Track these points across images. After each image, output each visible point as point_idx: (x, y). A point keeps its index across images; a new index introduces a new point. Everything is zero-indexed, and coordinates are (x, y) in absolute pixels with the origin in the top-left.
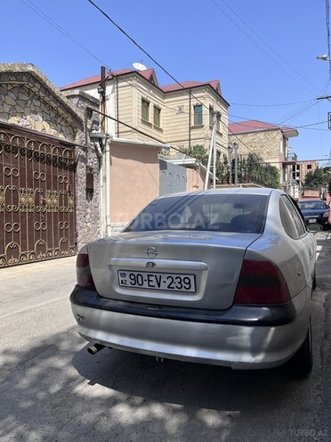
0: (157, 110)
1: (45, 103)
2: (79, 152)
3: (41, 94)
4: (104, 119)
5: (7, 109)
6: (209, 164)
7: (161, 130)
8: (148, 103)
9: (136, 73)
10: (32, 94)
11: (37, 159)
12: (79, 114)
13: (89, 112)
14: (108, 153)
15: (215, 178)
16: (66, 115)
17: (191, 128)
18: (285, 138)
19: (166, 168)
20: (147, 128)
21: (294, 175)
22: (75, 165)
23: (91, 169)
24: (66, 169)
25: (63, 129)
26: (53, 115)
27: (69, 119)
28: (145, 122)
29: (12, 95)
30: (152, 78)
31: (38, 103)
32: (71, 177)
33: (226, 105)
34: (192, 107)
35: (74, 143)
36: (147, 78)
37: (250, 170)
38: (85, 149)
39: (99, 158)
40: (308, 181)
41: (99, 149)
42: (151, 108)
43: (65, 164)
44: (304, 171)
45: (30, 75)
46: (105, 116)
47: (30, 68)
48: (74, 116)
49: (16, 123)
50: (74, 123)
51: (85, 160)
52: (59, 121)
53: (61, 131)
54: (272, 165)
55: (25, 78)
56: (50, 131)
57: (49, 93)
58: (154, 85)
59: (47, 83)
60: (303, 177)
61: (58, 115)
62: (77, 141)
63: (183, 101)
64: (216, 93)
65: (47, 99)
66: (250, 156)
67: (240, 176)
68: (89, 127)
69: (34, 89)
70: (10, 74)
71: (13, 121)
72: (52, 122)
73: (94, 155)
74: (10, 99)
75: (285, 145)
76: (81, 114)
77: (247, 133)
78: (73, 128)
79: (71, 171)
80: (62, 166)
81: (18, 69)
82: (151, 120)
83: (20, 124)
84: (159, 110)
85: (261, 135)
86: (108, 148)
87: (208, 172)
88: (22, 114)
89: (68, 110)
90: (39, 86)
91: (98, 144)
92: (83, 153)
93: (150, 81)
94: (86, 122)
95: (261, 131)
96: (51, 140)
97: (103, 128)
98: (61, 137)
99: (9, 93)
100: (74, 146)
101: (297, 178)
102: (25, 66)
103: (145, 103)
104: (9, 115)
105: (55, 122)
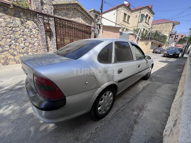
0: (129, 17)
1: (82, 14)
2: (92, 29)
3: (81, 11)
4: (101, 18)
5: (71, 16)
6: (139, 33)
7: (129, 23)
8: (126, 15)
9: (124, 5)
10: (78, 11)
11: (79, 31)
12: (92, 17)
13: (96, 16)
14: (102, 29)
15: (140, 38)
16: (88, 17)
17: (139, 22)
18: (174, 25)
19: (122, 35)
20: (125, 23)
21: (175, 39)
22: (91, 33)
23: (96, 34)
24: (88, 34)
25: (88, 21)
26: (85, 17)
27: (90, 19)
28: (124, 21)
29: (72, 11)
30: (129, 6)
31: (80, 14)
32: (89, 36)
33: (153, 13)
34: (140, 15)
35: (91, 26)
36: (127, 6)
37: (155, 36)
38: (94, 28)
39: (99, 31)
40: (179, 41)
41: (99, 28)
42: (127, 16)
43: (88, 32)
44: (180, 37)
45: (77, 4)
46: (102, 17)
47: (76, 2)
48: (91, 17)
49: (73, 20)
50: (91, 20)
51: (94, 31)
52: (87, 19)
53: (87, 22)
54: (164, 34)
55: (75, 5)
56: (84, 22)
57: (83, 10)
58: (129, 8)
59: (82, 7)
60: (178, 39)
61: (86, 17)
62: (92, 26)
63: (138, 13)
64: (150, 9)
65: (82, 12)
66: (156, 31)
67: (151, 38)
68: (96, 21)
69: (79, 9)
70: (70, 4)
71: (72, 19)
72: (84, 20)
73: (97, 30)
74: (71, 13)
75: (173, 28)
76: (93, 17)
77: (159, 24)
78: (91, 21)
79: (90, 34)
80: (87, 33)
81: (72, 2)
82: (126, 20)
83: (75, 20)
84: (130, 17)
85: (164, 24)
86: (102, 28)
87: (138, 36)
88: (75, 18)
89: (89, 16)
90: (80, 8)
91: (98, 26)
92: (93, 29)
93: (128, 7)
94: (95, 19)
95: (165, 23)
96: (84, 25)
97: (101, 21)
98: (87, 24)
99: (71, 11)
100: (91, 27)
101: (176, 40)
102: (75, 1)
103: (125, 14)
104: (71, 18)
105: (85, 20)
